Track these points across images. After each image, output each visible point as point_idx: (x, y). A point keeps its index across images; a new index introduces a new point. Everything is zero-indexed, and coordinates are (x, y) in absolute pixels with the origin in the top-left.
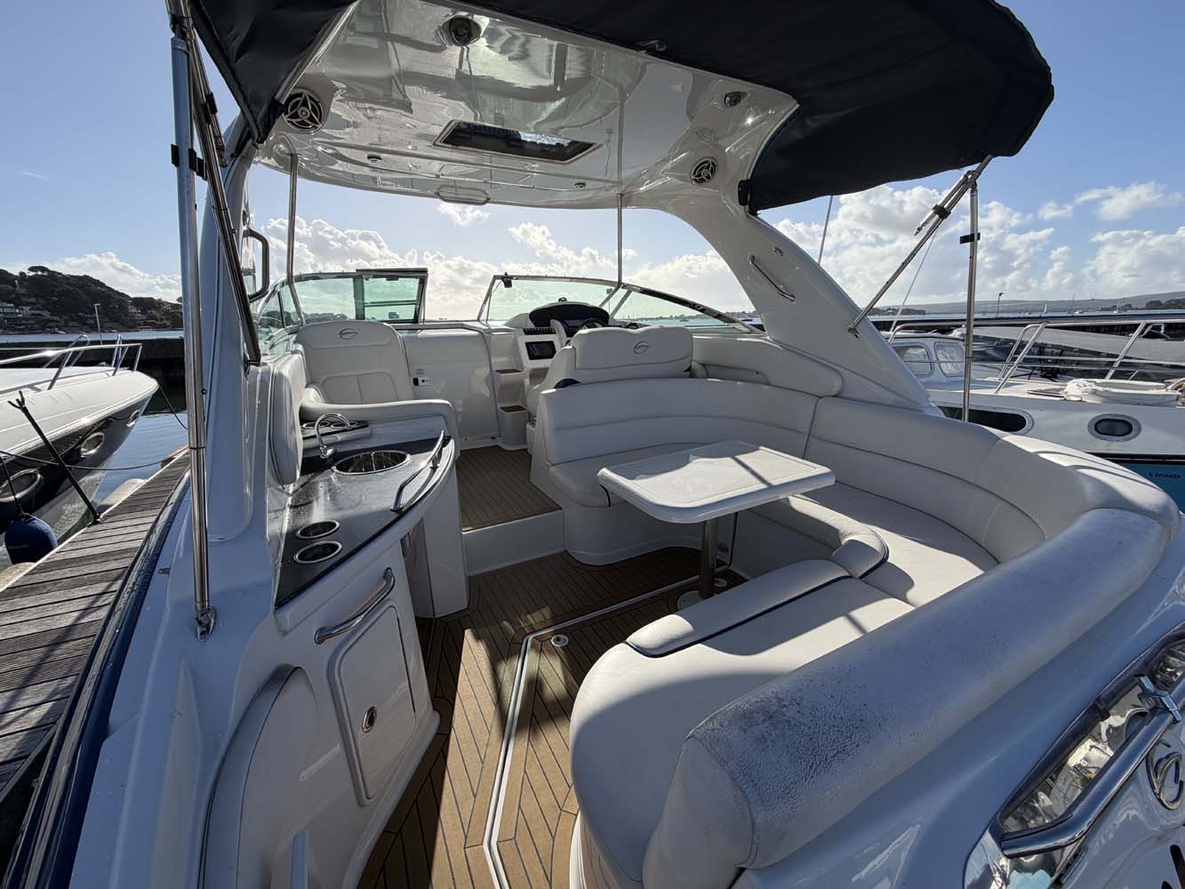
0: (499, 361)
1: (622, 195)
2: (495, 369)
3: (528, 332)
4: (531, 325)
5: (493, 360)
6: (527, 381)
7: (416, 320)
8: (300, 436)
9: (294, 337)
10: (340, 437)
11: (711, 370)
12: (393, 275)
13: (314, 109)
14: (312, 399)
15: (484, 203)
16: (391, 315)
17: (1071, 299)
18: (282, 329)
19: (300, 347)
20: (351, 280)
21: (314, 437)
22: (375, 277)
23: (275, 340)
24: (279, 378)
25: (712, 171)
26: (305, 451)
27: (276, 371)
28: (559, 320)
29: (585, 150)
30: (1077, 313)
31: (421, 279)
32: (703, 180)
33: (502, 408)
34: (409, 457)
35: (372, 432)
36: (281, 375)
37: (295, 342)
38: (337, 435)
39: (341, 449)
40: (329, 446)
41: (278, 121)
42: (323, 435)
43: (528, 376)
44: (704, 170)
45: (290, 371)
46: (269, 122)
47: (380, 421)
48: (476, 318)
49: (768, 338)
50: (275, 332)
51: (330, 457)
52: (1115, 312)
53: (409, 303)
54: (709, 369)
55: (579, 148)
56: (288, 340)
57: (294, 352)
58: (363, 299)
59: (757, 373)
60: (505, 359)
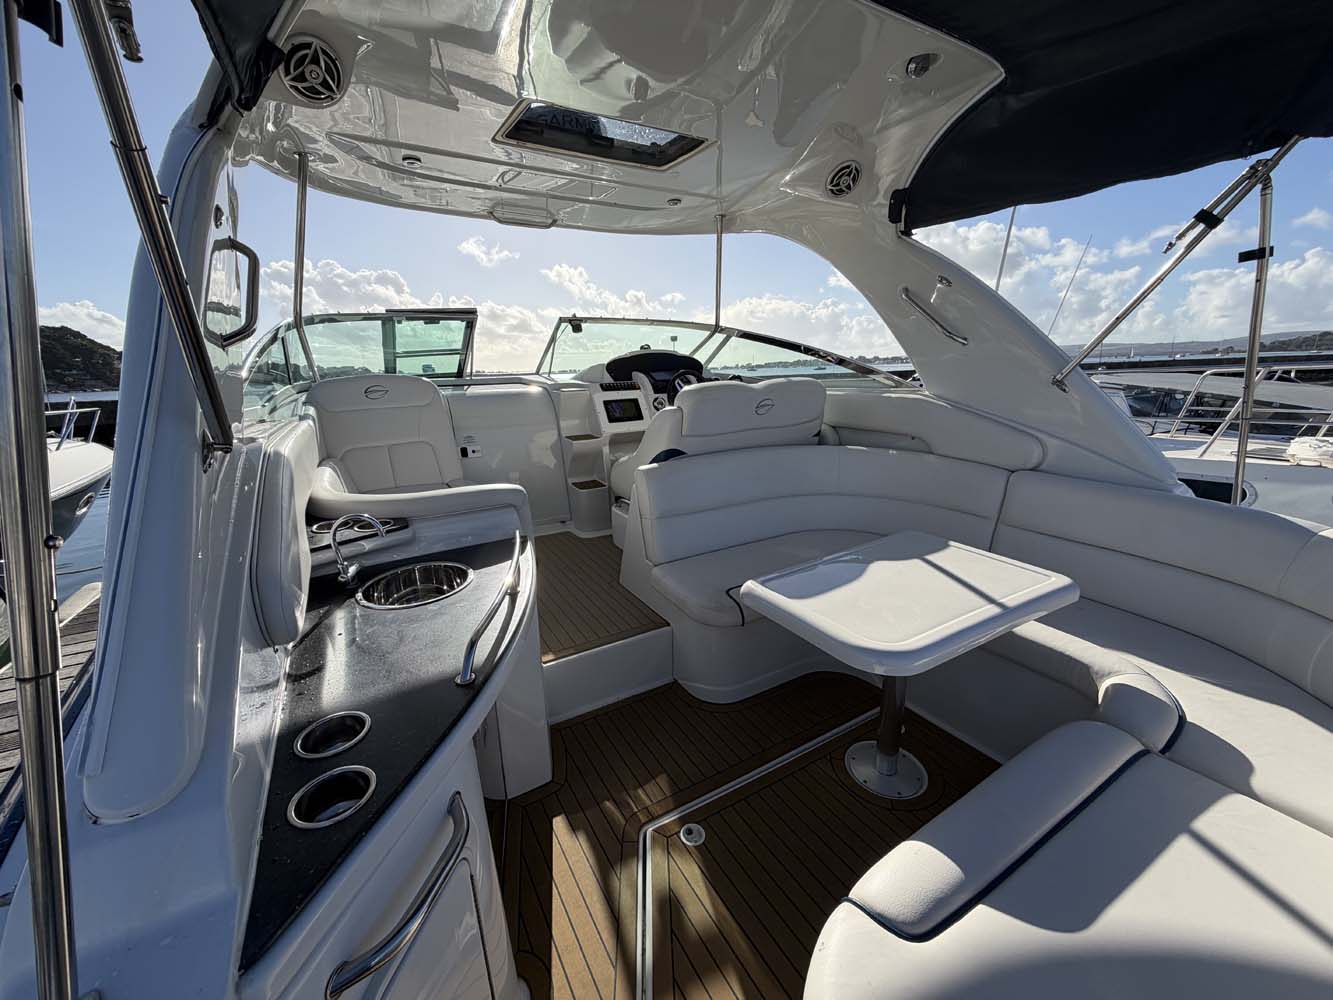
0: (570, 425)
1: (723, 216)
2: (565, 434)
3: (606, 388)
4: (608, 379)
5: (563, 424)
6: (606, 450)
7: (460, 373)
8: (304, 545)
9: (303, 398)
10: (367, 545)
11: (845, 434)
12: (432, 316)
13: (328, 70)
14: (327, 485)
15: (549, 227)
16: (426, 368)
17: (1171, 342)
18: (289, 386)
19: (312, 411)
20: (380, 322)
21: (328, 547)
22: (409, 319)
23: (278, 402)
24: (274, 461)
25: (854, 180)
26: (314, 568)
27: (270, 449)
28: (641, 371)
29: (691, 150)
30: (1178, 357)
31: (468, 323)
32: (841, 191)
33: (573, 484)
34: (472, 574)
35: (414, 533)
36: (277, 454)
37: (304, 403)
38: (362, 542)
39: (369, 562)
40: (351, 559)
41: (274, 77)
42: (342, 543)
43: (608, 441)
44: (843, 178)
45: (292, 449)
46: (259, 76)
47: (423, 518)
48: (534, 372)
49: (927, 393)
50: (280, 390)
51: (353, 578)
52: (1218, 356)
53: (453, 352)
54: (843, 434)
55: (685, 145)
56: (296, 400)
57: (302, 418)
58: (394, 348)
59: (913, 438)
60: (577, 422)
